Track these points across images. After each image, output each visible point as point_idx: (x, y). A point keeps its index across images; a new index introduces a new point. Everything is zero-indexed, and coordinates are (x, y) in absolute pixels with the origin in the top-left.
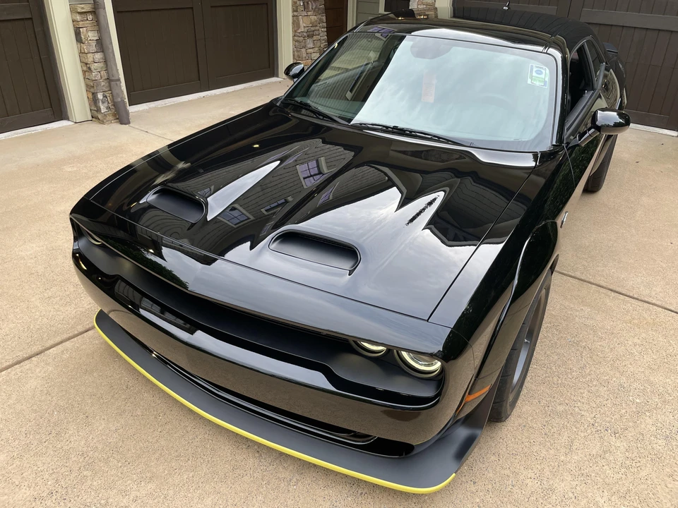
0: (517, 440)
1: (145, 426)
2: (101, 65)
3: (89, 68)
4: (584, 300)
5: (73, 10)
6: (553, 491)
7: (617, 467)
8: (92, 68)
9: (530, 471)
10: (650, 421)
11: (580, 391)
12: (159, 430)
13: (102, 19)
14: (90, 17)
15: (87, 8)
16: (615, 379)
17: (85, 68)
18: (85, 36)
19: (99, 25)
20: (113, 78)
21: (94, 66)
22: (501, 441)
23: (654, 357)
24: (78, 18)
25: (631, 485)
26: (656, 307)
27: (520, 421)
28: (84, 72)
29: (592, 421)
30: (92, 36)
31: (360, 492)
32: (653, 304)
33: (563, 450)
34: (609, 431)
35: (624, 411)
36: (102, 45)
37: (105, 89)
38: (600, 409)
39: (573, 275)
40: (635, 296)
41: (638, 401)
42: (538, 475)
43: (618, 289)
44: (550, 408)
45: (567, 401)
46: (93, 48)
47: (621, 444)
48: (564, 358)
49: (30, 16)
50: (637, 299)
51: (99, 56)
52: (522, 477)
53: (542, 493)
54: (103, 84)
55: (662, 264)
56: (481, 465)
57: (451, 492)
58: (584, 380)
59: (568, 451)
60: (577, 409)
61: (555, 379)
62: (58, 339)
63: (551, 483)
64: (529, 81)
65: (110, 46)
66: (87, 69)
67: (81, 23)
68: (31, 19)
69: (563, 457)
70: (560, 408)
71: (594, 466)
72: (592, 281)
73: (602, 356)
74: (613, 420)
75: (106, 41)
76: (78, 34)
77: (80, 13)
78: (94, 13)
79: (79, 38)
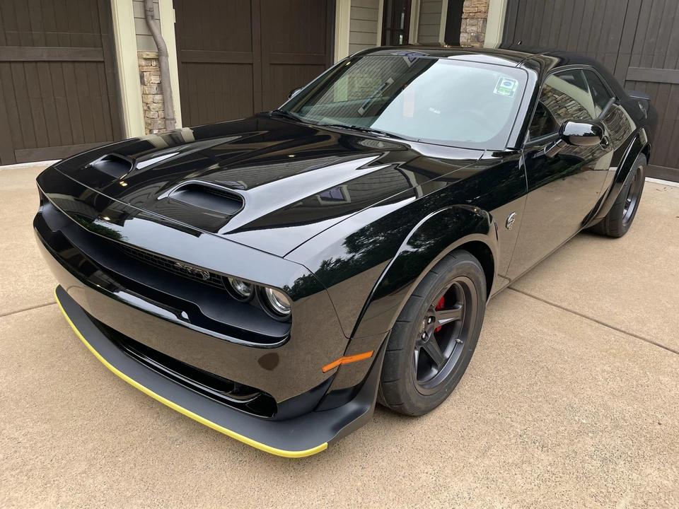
0: (428, 437)
1: (65, 379)
2: (160, 105)
3: (149, 108)
4: (562, 327)
5: (140, 57)
6: (446, 488)
7: (532, 478)
8: (151, 107)
9: (429, 466)
10: (589, 441)
11: (520, 404)
12: (77, 384)
13: (163, 65)
14: (154, 63)
15: (152, 55)
16: (565, 399)
17: (146, 108)
18: (148, 79)
19: (161, 71)
20: (168, 117)
21: (153, 106)
22: (410, 436)
23: (622, 385)
24: (143, 63)
25: (542, 497)
26: (643, 341)
27: (440, 421)
28: (145, 111)
29: (520, 433)
30: (155, 79)
31: (240, 459)
32: (641, 338)
33: (475, 454)
34: (537, 444)
35: (563, 428)
37: (160, 126)
38: (535, 423)
39: (559, 305)
40: (623, 329)
41: (584, 421)
42: (436, 471)
43: (604, 321)
44: (479, 415)
45: (500, 411)
46: (154, 90)
47: (546, 458)
48: (515, 374)
49: (102, 60)
50: (625, 332)
51: (158, 97)
52: (417, 471)
53: (434, 488)
54: (159, 122)
55: (666, 304)
56: (377, 453)
57: (334, 473)
58: (529, 395)
59: (480, 455)
60: (508, 420)
61: (496, 391)
62: (29, 306)
63: (447, 481)
64: (495, 91)
65: (169, 89)
67: (145, 67)
68: (103, 62)
69: (472, 460)
70: (491, 417)
71: (505, 474)
72: (578, 311)
73: (559, 377)
74: (546, 435)
75: (165, 85)
76: (142, 77)
77: (146, 59)
78: (157, 59)
79: (143, 83)
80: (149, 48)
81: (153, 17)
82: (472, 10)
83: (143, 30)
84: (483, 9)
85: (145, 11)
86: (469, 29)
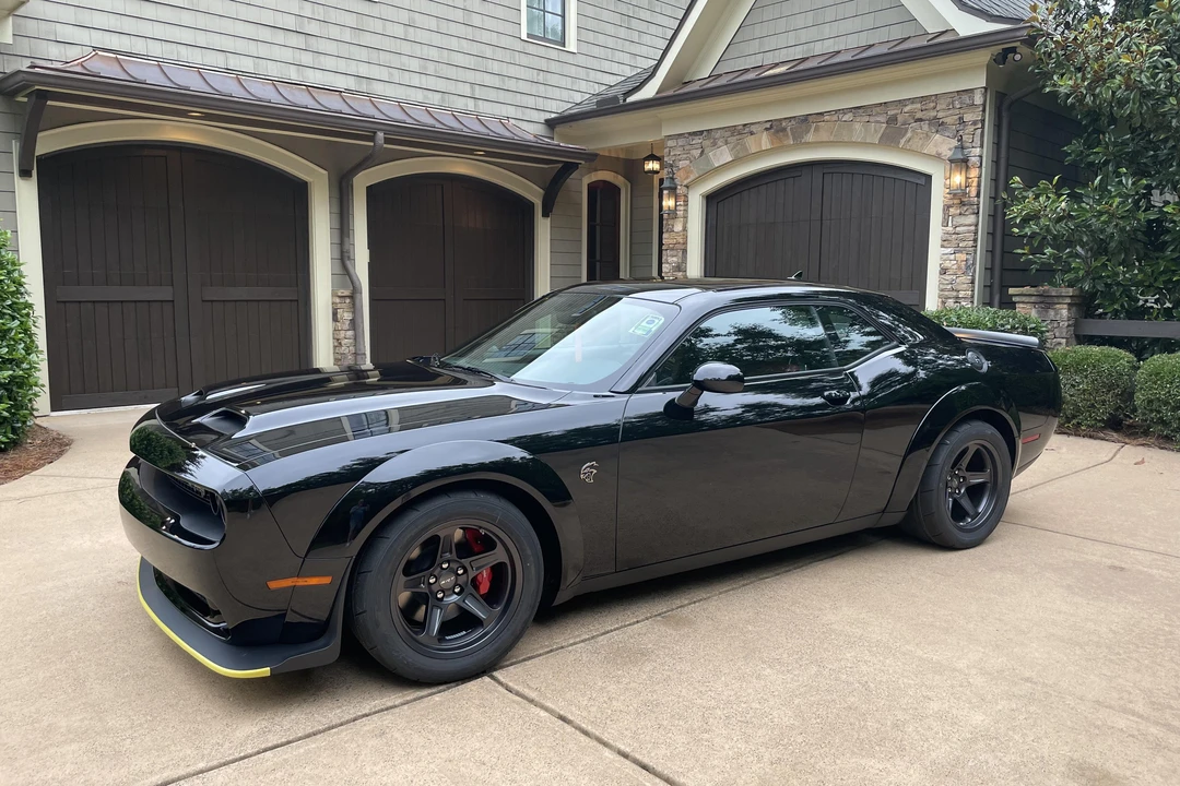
2: (352, 341)
3: (340, 343)
5: (334, 294)
8: (343, 343)
13: (358, 302)
14: (348, 301)
15: (347, 293)
17: (336, 344)
18: (341, 316)
19: (354, 307)
20: (360, 352)
21: (344, 342)
24: (338, 300)
28: (335, 347)
30: (348, 316)
36: (354, 324)
46: (346, 326)
49: (296, 298)
51: (350, 333)
54: (350, 357)
65: (362, 325)
66: (338, 343)
67: (339, 305)
68: (297, 301)
75: (358, 321)
76: (335, 314)
77: (340, 297)
78: (352, 297)
79: (335, 318)
80: (344, 287)
81: (349, 257)
82: (671, 241)
83: (338, 270)
84: (681, 241)
85: (342, 252)
86: (670, 259)
